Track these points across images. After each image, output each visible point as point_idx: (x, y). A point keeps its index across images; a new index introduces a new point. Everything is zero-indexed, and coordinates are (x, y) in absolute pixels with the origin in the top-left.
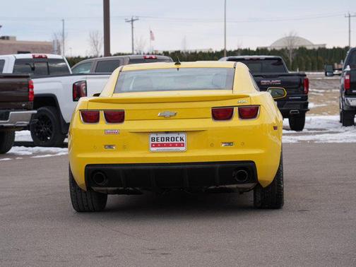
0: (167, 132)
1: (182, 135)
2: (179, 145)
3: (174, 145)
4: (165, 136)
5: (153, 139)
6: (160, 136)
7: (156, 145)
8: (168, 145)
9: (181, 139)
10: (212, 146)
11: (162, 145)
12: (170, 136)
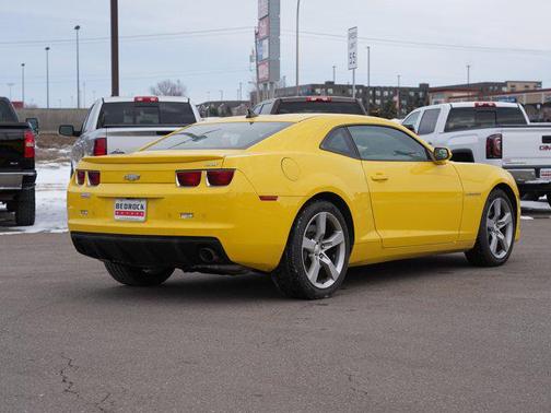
0: (128, 198)
1: (144, 203)
2: (140, 214)
3: (135, 214)
4: (128, 202)
5: (117, 205)
6: (124, 202)
7: (119, 213)
8: (130, 214)
9: (142, 207)
10: (170, 217)
11: (125, 213)
12: (132, 202)
